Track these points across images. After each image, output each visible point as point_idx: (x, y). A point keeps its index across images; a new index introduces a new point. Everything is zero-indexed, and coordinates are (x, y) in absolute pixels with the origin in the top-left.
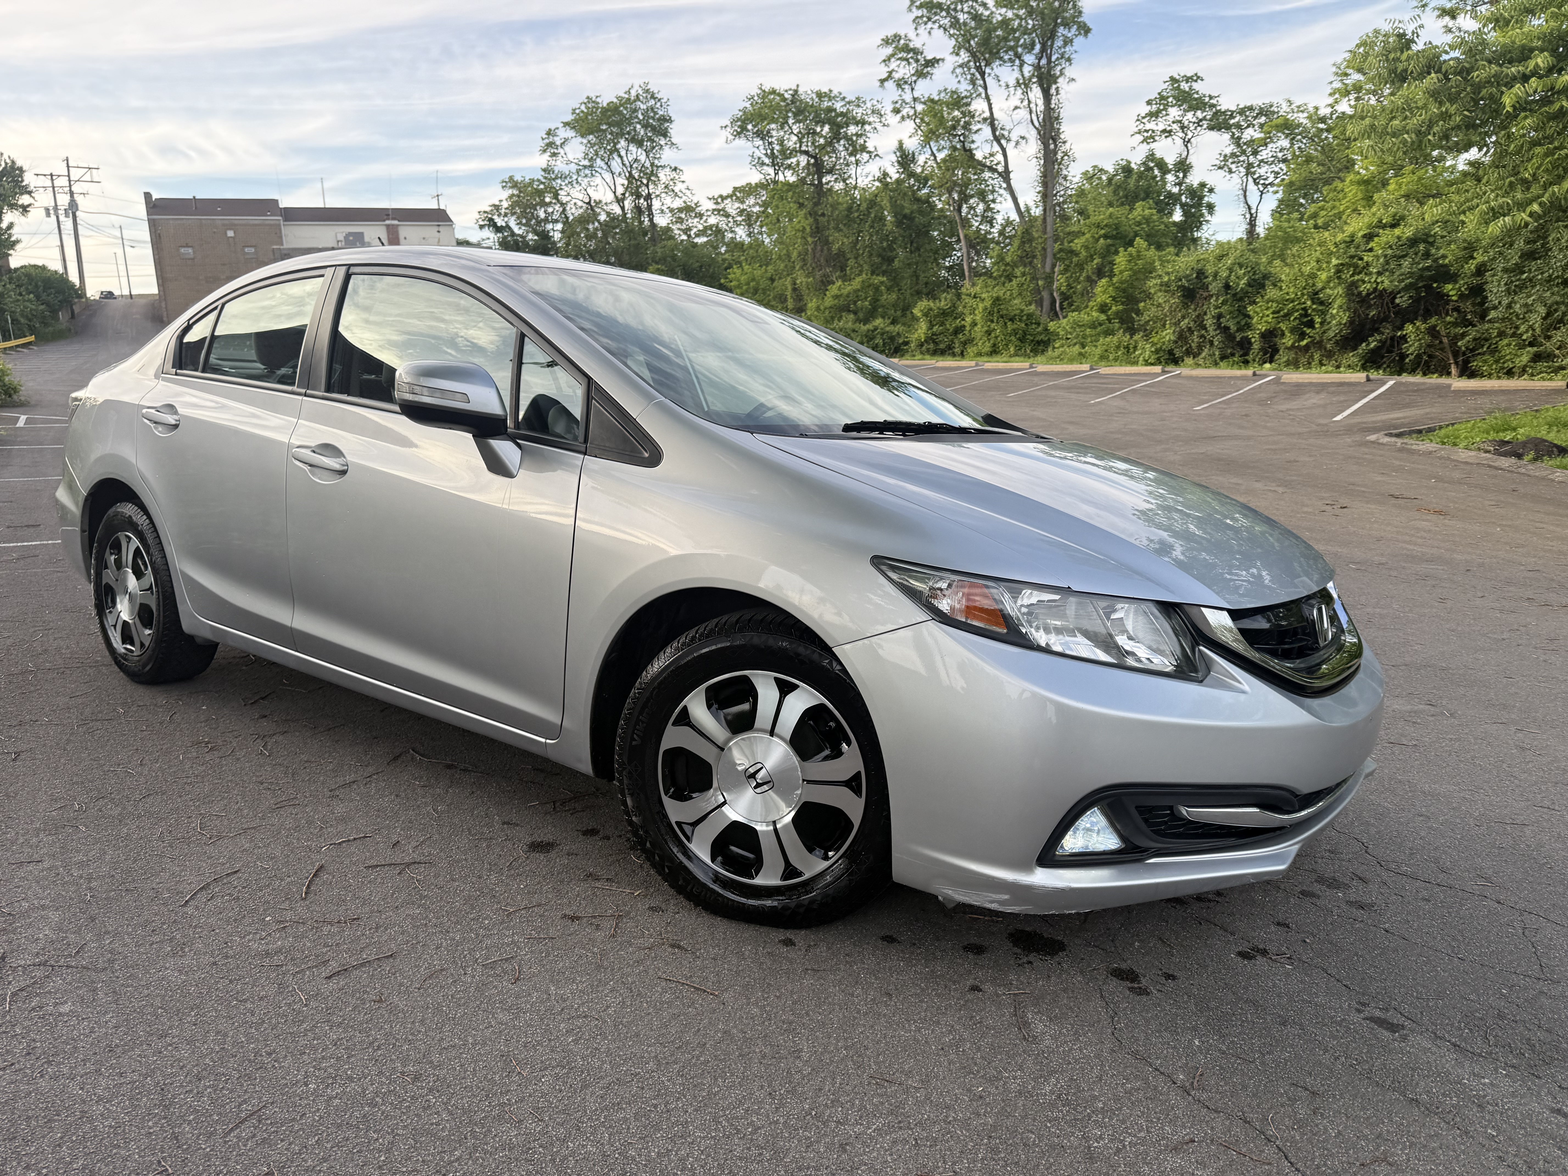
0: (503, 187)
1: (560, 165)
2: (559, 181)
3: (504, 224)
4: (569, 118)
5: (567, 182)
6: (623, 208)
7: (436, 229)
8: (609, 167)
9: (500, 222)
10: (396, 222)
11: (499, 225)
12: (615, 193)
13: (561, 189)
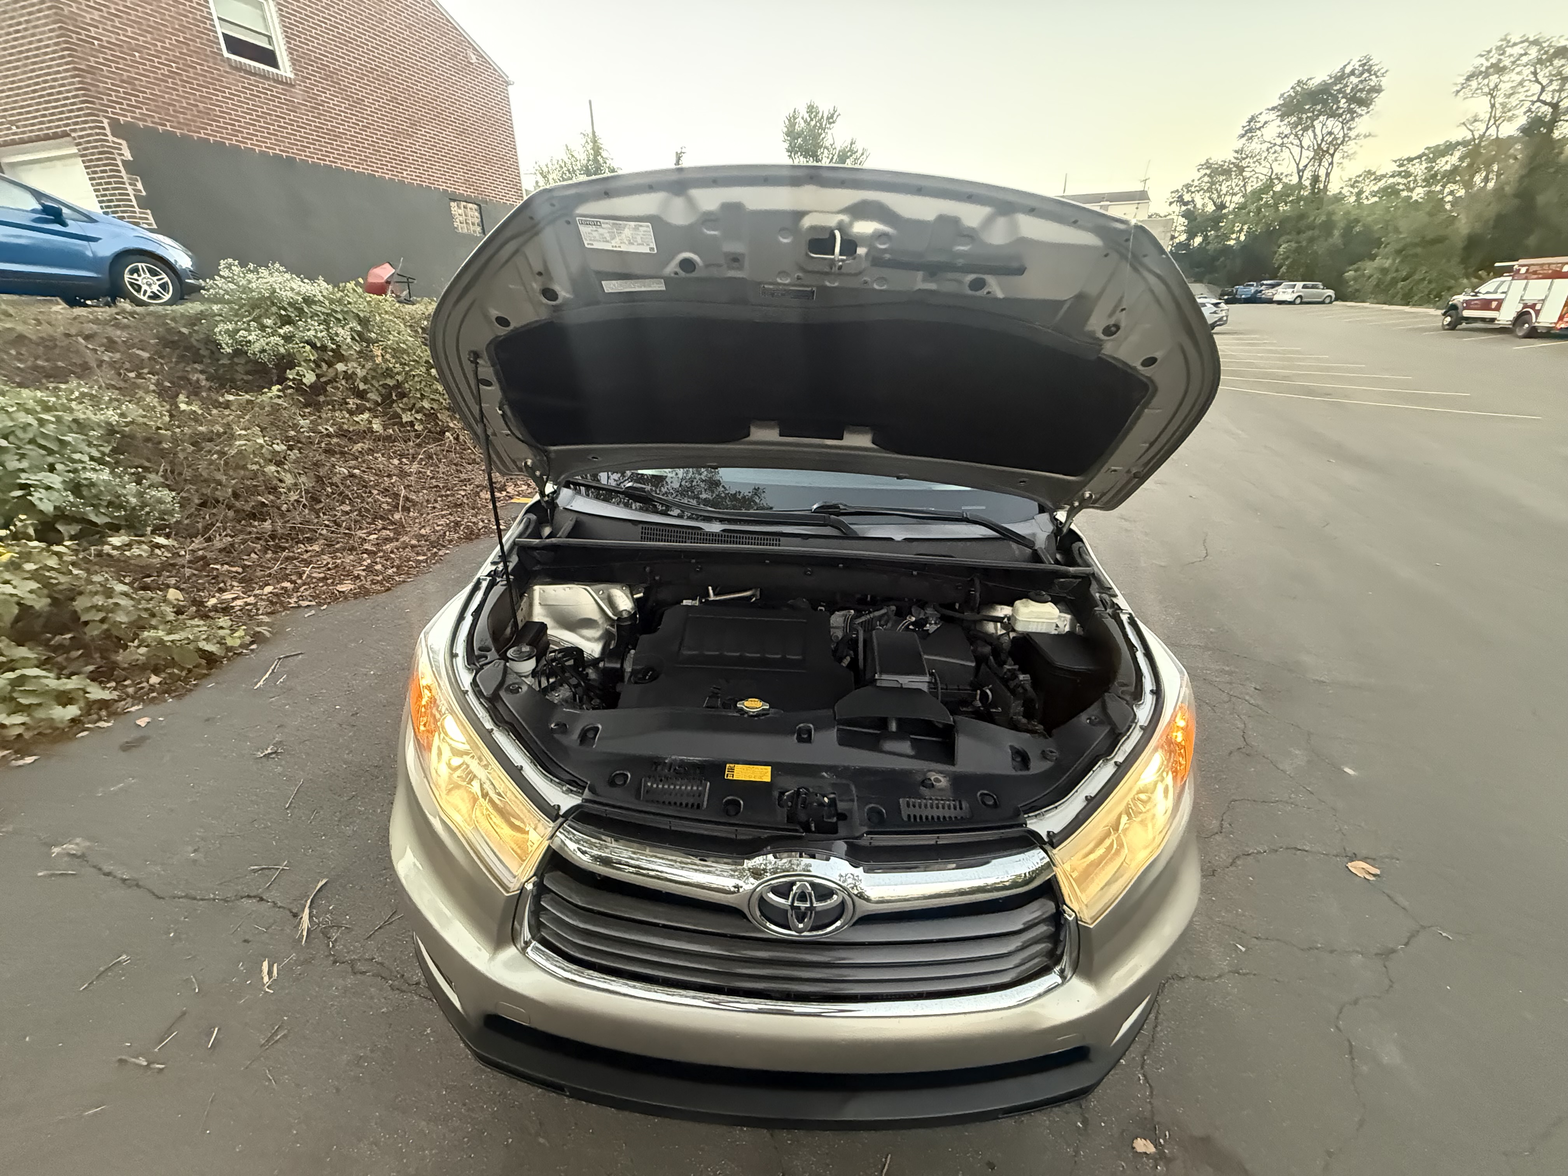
0: (1198, 170)
1: (1255, 146)
2: (1248, 160)
3: (1190, 199)
4: (1277, 102)
5: (1255, 159)
6: (1300, 178)
7: (1136, 206)
8: (1301, 142)
9: (1187, 197)
10: (1108, 203)
11: (1186, 200)
12: (1298, 165)
13: (1248, 167)
